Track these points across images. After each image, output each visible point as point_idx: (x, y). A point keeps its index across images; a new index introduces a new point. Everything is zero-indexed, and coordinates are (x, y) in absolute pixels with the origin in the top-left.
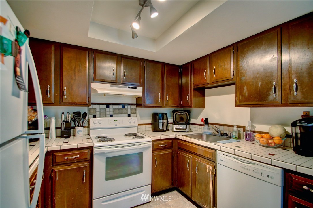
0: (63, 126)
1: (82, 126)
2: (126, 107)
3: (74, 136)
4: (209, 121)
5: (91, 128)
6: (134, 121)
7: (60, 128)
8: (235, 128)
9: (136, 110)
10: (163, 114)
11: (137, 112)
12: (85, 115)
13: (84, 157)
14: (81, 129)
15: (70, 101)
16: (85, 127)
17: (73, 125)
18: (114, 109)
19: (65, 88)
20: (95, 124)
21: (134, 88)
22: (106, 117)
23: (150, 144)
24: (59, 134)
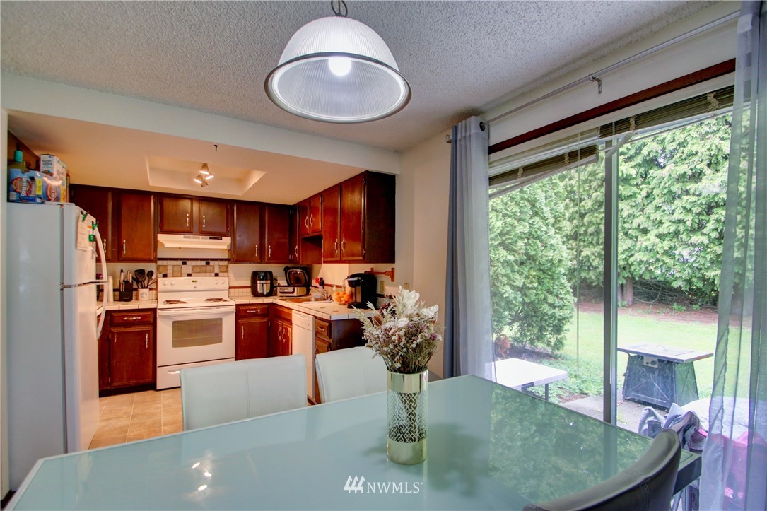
0: (123, 287)
1: (147, 288)
2: (212, 263)
3: (137, 300)
4: (326, 283)
5: (159, 290)
6: (223, 282)
7: (118, 290)
8: (334, 288)
9: (227, 267)
10: (266, 273)
11: (230, 269)
12: (151, 273)
13: (146, 320)
14: (146, 291)
15: (131, 257)
16: (151, 289)
17: (135, 286)
18: (194, 267)
19: (125, 241)
20: (164, 285)
21: (218, 239)
22: (181, 276)
23: (234, 309)
24: (118, 298)
